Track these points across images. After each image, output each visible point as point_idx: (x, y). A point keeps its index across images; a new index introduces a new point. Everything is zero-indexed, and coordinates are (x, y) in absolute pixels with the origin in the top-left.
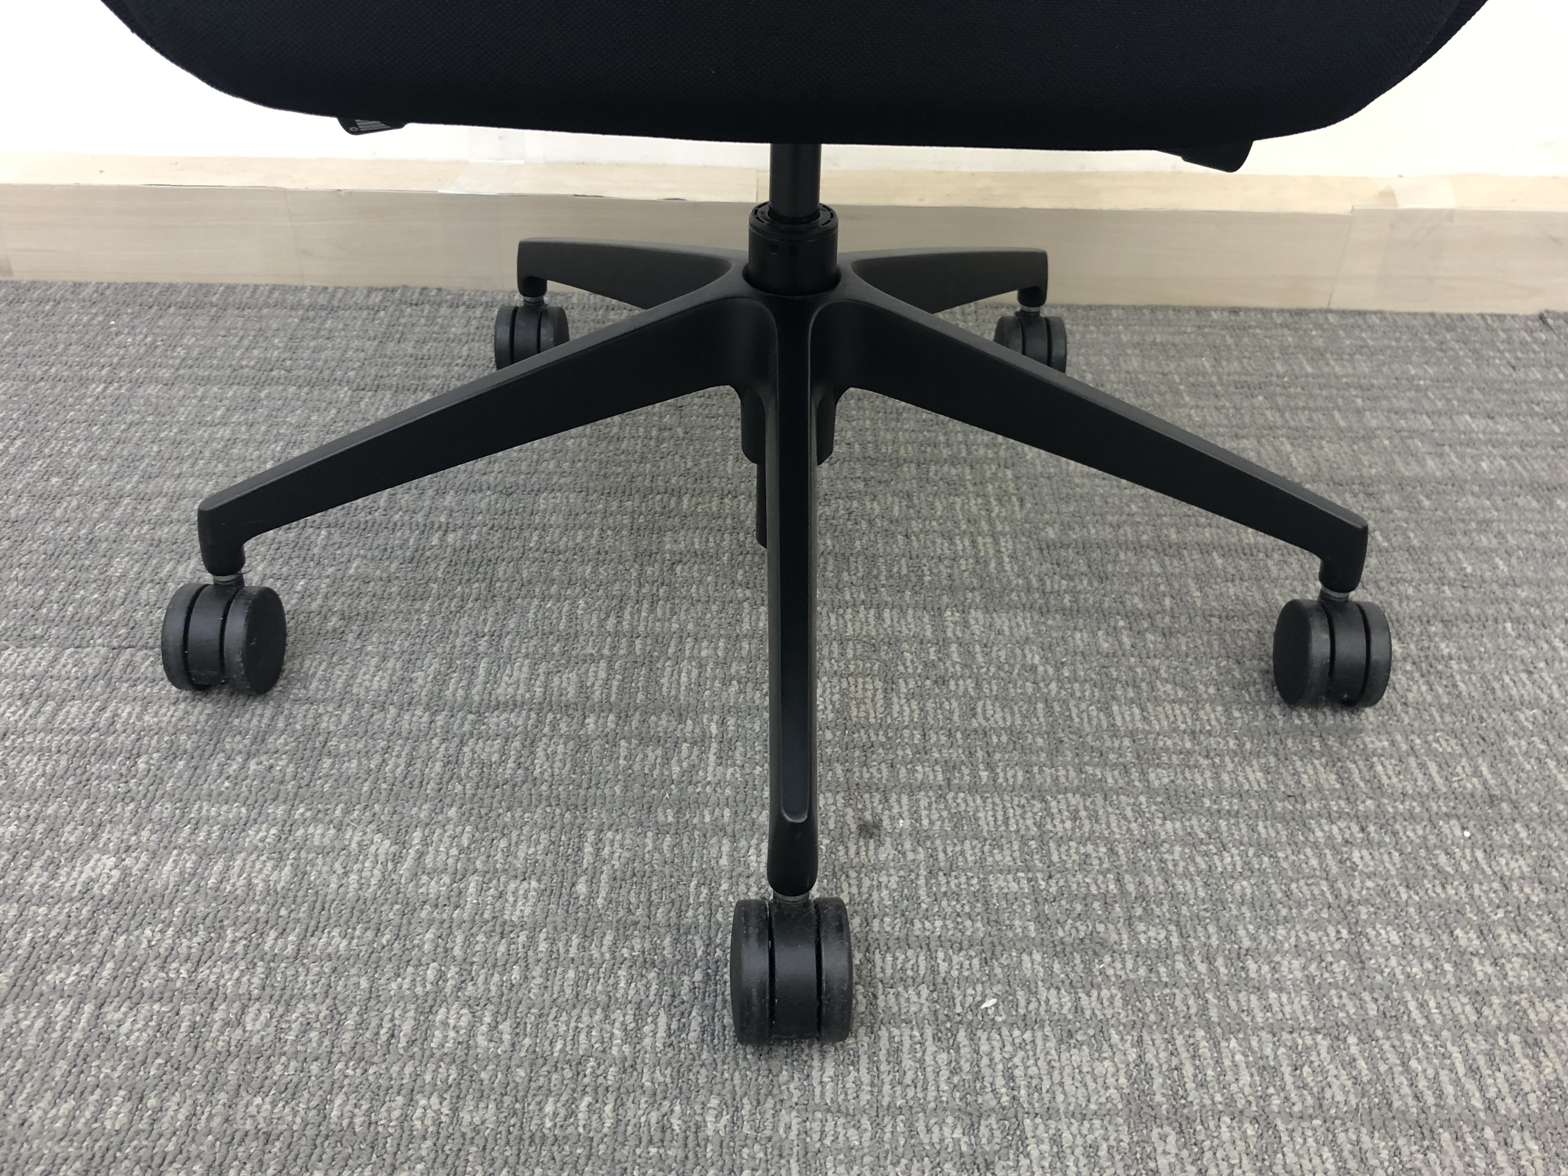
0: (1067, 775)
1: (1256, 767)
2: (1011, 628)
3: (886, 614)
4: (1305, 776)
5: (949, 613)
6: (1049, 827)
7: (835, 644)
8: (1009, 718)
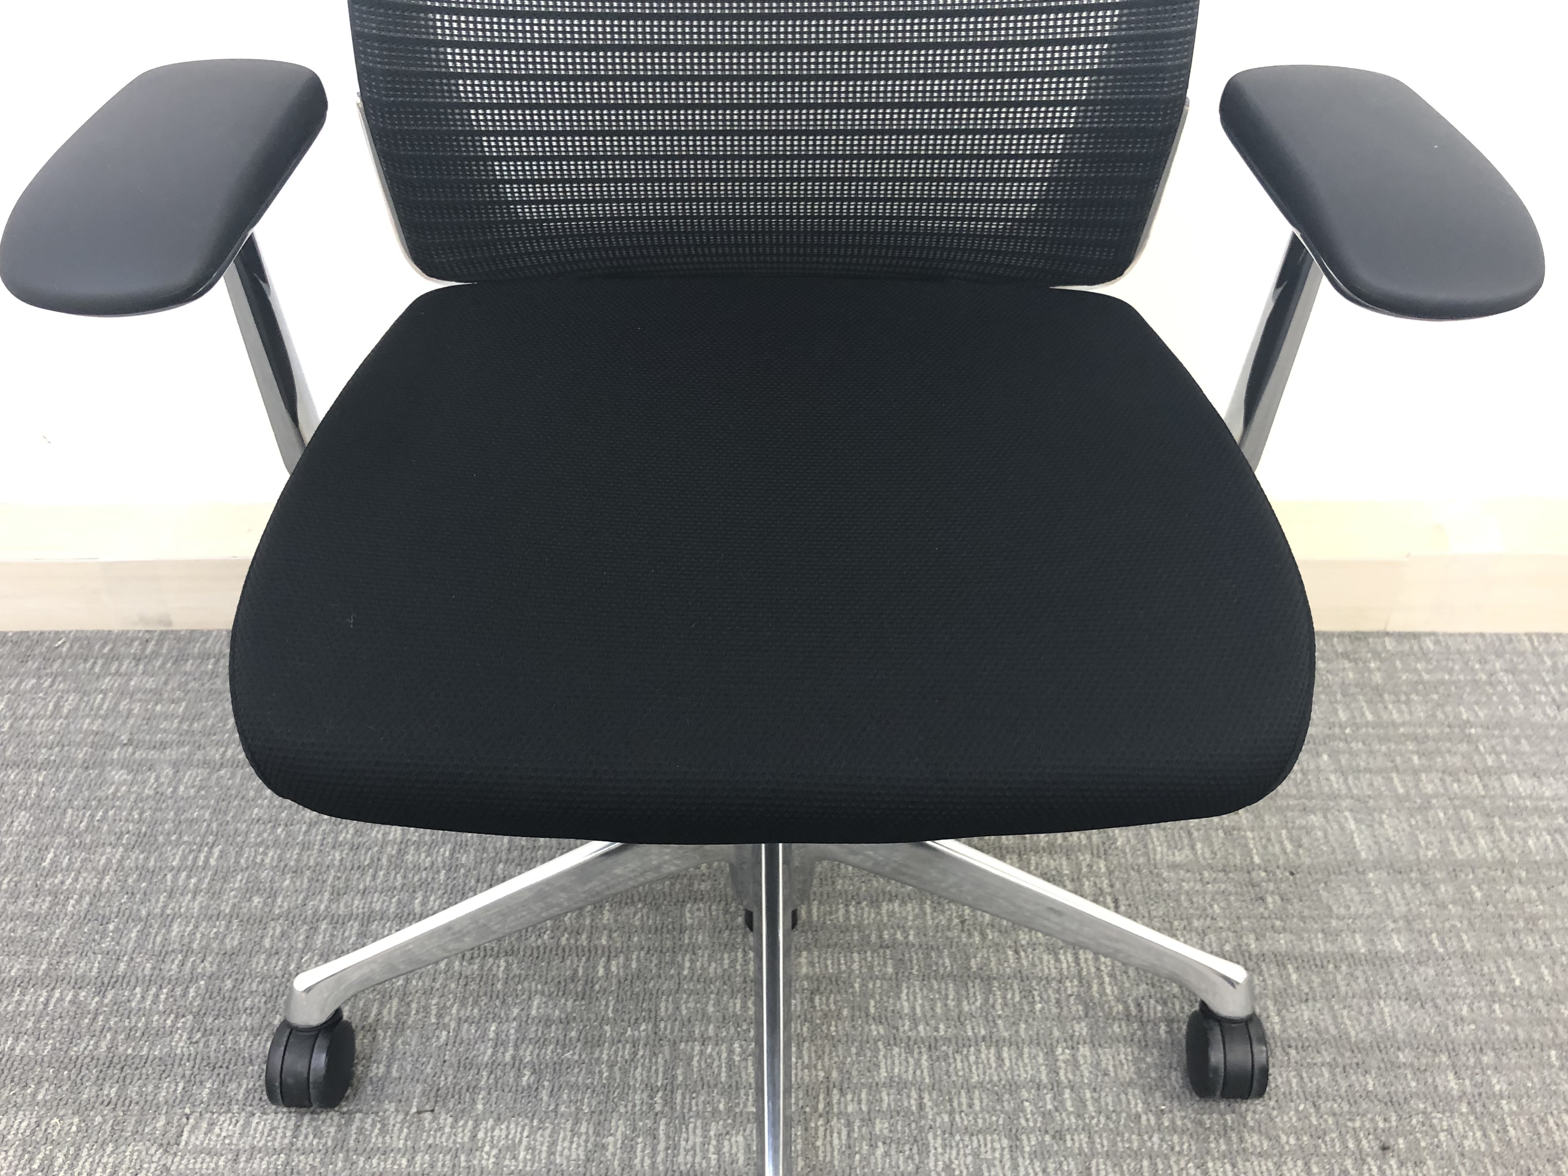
2: (1114, 1066)
3: (1005, 1055)
5: (1060, 1050)
7: (963, 1093)
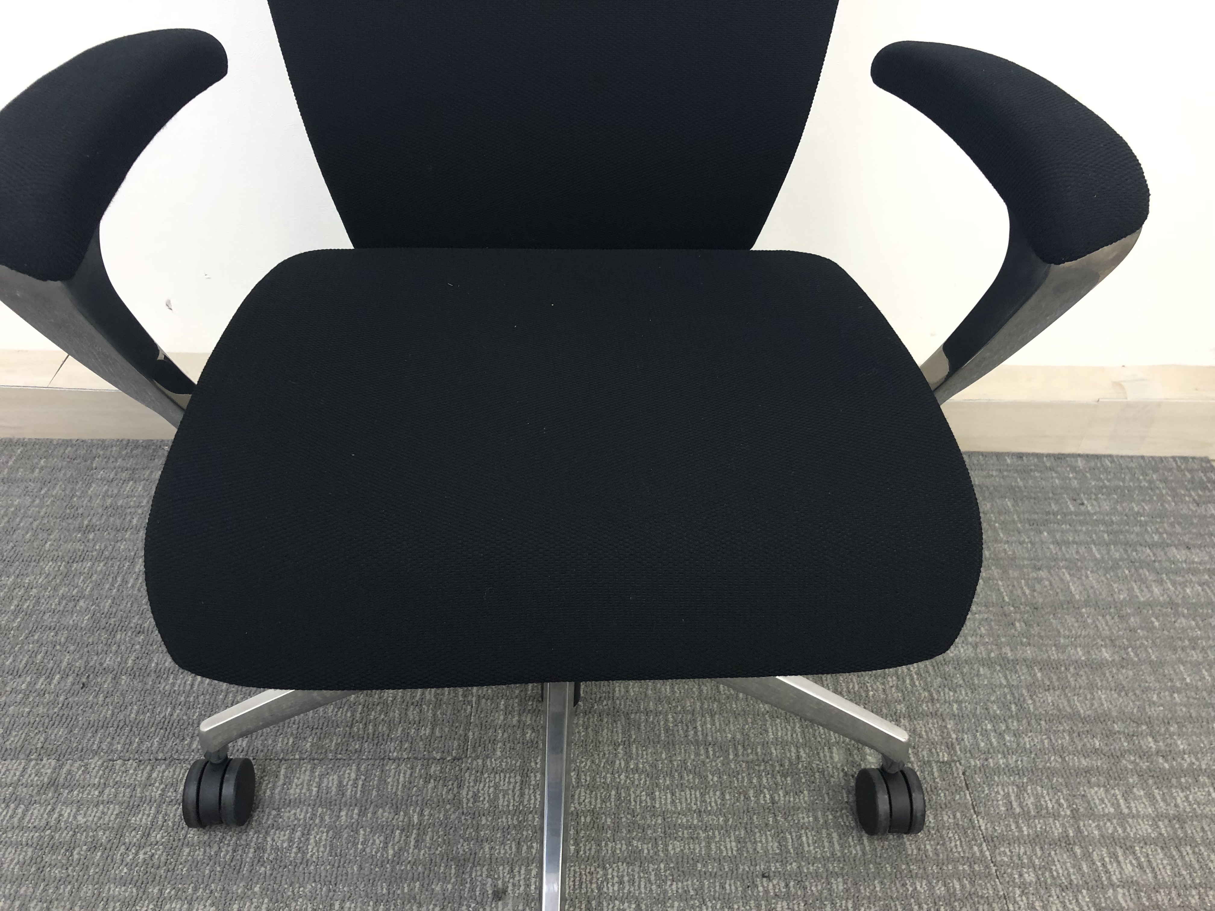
0: (621, 847)
1: (733, 838)
4: (760, 844)
6: (605, 890)
8: (593, 803)
